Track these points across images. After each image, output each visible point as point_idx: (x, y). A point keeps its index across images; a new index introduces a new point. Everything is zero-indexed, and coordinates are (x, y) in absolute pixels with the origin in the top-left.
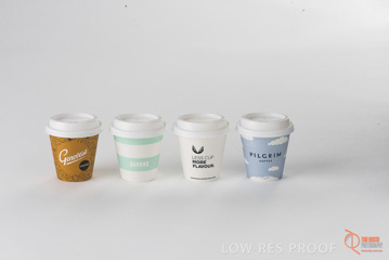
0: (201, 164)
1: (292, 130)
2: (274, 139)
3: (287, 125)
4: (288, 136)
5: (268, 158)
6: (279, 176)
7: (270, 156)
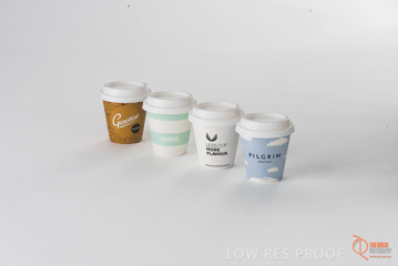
0: (215, 152)
1: (293, 130)
2: (274, 139)
3: (287, 125)
4: (288, 137)
5: (267, 159)
6: (279, 177)
7: (269, 157)
